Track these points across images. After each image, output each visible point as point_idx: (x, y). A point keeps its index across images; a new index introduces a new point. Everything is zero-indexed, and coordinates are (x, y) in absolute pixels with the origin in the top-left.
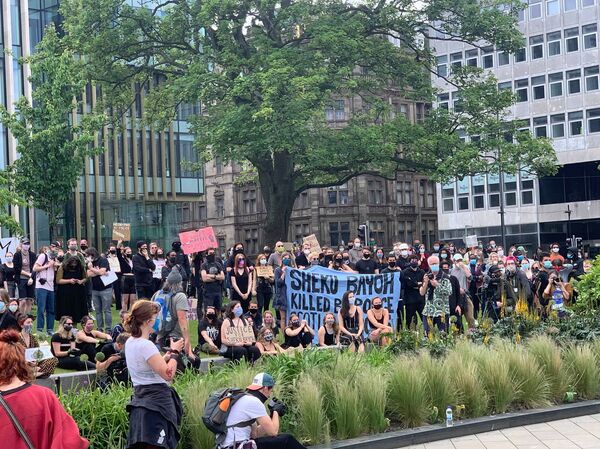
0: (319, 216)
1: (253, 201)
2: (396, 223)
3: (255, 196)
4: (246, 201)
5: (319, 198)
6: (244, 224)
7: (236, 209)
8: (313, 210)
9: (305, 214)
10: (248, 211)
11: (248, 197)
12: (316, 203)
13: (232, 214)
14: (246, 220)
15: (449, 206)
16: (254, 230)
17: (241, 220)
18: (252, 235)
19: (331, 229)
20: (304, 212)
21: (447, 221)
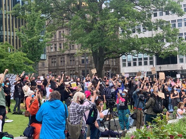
0: (79, 68)
1: (55, 62)
2: (104, 70)
3: (56, 60)
4: (52, 62)
5: (79, 61)
6: (52, 70)
7: (49, 65)
8: (77, 65)
9: (74, 67)
10: (53, 65)
11: (53, 61)
12: (77, 63)
13: (47, 66)
14: (53, 68)
15: (124, 65)
16: (55, 72)
17: (51, 69)
18: (55, 74)
19: (82, 72)
20: (73, 66)
21: (124, 70)
